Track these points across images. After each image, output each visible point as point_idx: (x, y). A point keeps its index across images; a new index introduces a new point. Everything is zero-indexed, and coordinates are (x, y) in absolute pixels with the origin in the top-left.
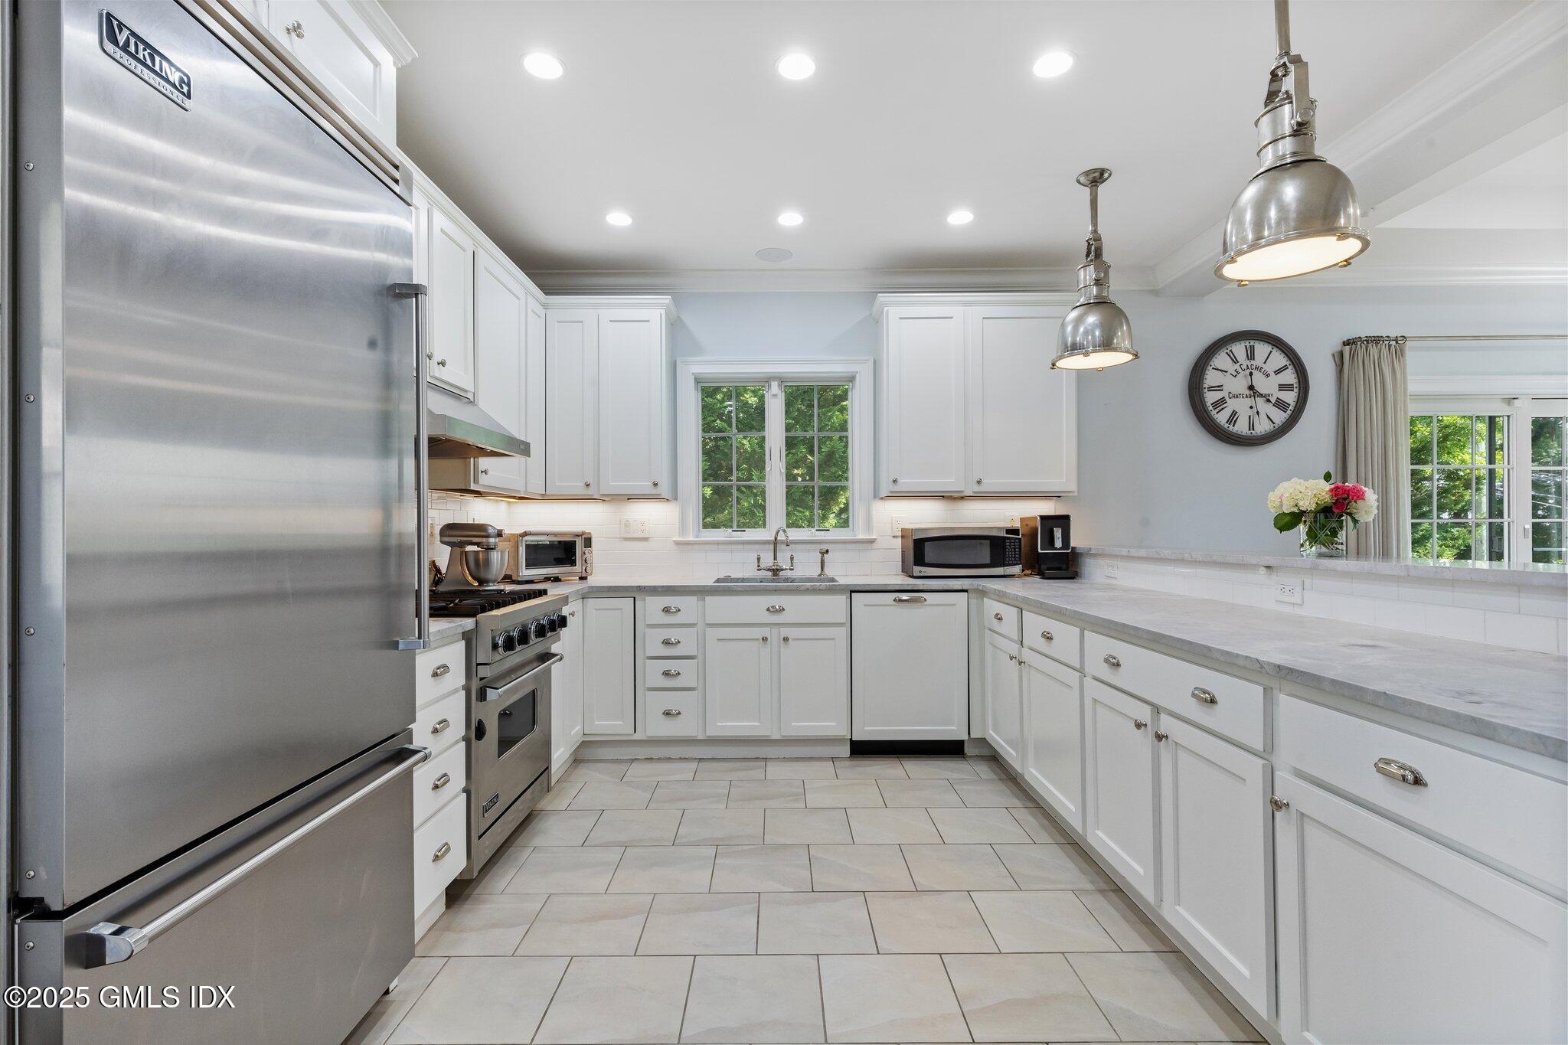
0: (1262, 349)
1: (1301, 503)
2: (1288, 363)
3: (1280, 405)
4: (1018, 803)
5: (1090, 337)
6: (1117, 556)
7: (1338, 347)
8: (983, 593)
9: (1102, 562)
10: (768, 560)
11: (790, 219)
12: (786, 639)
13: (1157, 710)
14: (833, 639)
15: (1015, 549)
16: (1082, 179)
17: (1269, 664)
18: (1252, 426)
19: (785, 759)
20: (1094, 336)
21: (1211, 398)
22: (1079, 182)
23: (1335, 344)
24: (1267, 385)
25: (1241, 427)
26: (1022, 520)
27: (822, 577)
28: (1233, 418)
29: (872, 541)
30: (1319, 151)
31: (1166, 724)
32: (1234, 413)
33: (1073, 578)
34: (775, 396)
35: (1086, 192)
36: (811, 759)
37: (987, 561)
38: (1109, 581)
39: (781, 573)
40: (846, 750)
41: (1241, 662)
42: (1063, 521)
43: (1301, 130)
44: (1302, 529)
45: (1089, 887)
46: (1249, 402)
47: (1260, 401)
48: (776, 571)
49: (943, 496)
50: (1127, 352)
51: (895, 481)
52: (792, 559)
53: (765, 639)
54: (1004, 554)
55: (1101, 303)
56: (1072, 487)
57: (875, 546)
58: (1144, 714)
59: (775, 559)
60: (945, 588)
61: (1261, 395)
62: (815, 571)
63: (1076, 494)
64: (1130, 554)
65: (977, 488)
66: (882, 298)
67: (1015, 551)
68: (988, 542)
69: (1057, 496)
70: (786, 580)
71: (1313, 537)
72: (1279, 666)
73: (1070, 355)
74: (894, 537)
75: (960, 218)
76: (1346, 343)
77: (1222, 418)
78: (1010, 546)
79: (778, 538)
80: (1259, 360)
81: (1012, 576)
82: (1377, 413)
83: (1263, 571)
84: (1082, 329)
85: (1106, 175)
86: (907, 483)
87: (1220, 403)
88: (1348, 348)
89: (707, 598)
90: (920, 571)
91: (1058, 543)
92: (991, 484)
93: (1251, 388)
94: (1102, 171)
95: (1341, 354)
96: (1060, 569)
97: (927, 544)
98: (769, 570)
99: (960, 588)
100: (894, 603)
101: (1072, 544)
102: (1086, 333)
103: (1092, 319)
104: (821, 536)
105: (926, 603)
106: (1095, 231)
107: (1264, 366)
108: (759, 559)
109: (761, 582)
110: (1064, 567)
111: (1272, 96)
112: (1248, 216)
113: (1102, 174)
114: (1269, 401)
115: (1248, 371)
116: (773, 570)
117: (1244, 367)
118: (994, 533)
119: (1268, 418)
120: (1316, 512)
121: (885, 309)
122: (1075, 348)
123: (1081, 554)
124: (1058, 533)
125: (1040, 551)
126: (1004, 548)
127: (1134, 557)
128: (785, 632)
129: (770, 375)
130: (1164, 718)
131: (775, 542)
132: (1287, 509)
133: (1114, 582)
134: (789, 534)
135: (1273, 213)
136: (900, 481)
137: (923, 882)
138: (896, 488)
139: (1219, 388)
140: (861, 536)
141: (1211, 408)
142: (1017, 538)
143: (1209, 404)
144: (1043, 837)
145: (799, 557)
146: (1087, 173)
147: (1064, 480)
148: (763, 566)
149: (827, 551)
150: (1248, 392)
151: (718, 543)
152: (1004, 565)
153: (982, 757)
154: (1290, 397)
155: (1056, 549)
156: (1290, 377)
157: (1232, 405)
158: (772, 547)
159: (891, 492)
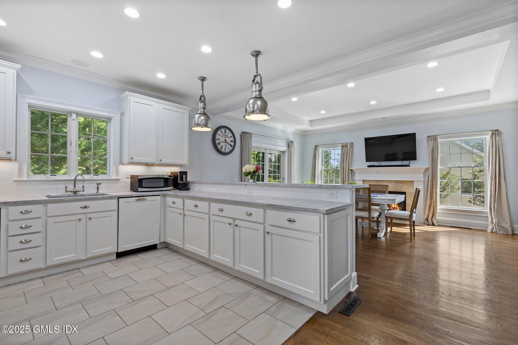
0: (228, 131)
1: (251, 170)
2: (232, 135)
3: (231, 145)
4: (182, 257)
5: (202, 123)
6: (202, 183)
7: (241, 133)
8: (165, 196)
9: (196, 185)
10: (71, 187)
11: (97, 54)
12: (90, 219)
13: (234, 219)
14: (111, 216)
15: (171, 182)
16: (200, 78)
17: (266, 204)
18: (225, 150)
19: (87, 266)
20: (203, 122)
21: (217, 142)
22: (199, 78)
23: (240, 133)
24: (228, 140)
25: (223, 150)
26: (171, 173)
27: (97, 194)
28: (222, 148)
29: (119, 180)
30: (263, 96)
31: (237, 222)
32: (222, 146)
33: (188, 190)
34: (74, 120)
35: (201, 82)
36: (100, 263)
37: (163, 186)
38: (200, 190)
39: (78, 193)
40: (114, 256)
41: (259, 205)
42: (185, 173)
43: (260, 91)
44: (249, 176)
45: (211, 271)
46: (224, 144)
47: (227, 144)
48: (75, 192)
49: (146, 164)
50: (211, 128)
51: (132, 158)
52: (83, 187)
53: (80, 220)
54: (168, 183)
55: (204, 114)
56: (187, 163)
57: (119, 181)
58: (231, 221)
59: (75, 187)
60: (153, 195)
61: (227, 143)
62: (94, 191)
63: (188, 165)
64: (207, 182)
65: (160, 162)
66: (128, 93)
67: (171, 183)
68: (163, 180)
69: (181, 166)
70: (82, 195)
71: (251, 178)
72: (268, 204)
73: (196, 127)
74: (127, 178)
75: (161, 76)
76: (242, 133)
77: (219, 147)
78: (170, 181)
79: (77, 179)
80: (227, 134)
81: (170, 190)
82: (248, 150)
83: (244, 186)
84: (200, 120)
85: (206, 79)
86: (136, 159)
87: (219, 143)
88: (243, 134)
89: (48, 205)
90: (141, 190)
91: (184, 180)
92: (165, 161)
93: (225, 140)
94: (205, 78)
95: (241, 135)
96: (184, 187)
97: (143, 180)
98: (72, 192)
99: (158, 194)
100: (136, 201)
101: (188, 180)
102: (201, 121)
103: (202, 118)
104: (96, 177)
105: (147, 200)
106: (203, 94)
107: (228, 135)
108: (66, 188)
109: (68, 197)
110: (185, 187)
111: (254, 80)
112: (251, 106)
113: (205, 79)
114: (229, 144)
115: (225, 136)
116: (74, 192)
117: (224, 135)
118: (165, 177)
119: (229, 149)
120: (253, 172)
121: (129, 97)
122: (198, 125)
123: (190, 183)
124: (184, 176)
125: (179, 182)
126: (168, 181)
127: (209, 183)
128: (89, 216)
129: (72, 111)
130: (237, 221)
131: (75, 180)
132: (248, 171)
133: (201, 190)
134: (84, 177)
135: (256, 106)
136: (134, 158)
137: (169, 285)
138: (132, 161)
139: (219, 139)
140: (114, 178)
141: (217, 144)
142: (172, 178)
143: (217, 143)
144: (193, 263)
145: (86, 185)
146: (201, 77)
147: (185, 161)
148: (68, 190)
149: (100, 183)
150: (224, 141)
151: (42, 181)
152: (168, 187)
153: (163, 248)
154: (232, 144)
155: (184, 182)
156: (232, 139)
157: (222, 144)
158: (73, 182)
159: (130, 162)
